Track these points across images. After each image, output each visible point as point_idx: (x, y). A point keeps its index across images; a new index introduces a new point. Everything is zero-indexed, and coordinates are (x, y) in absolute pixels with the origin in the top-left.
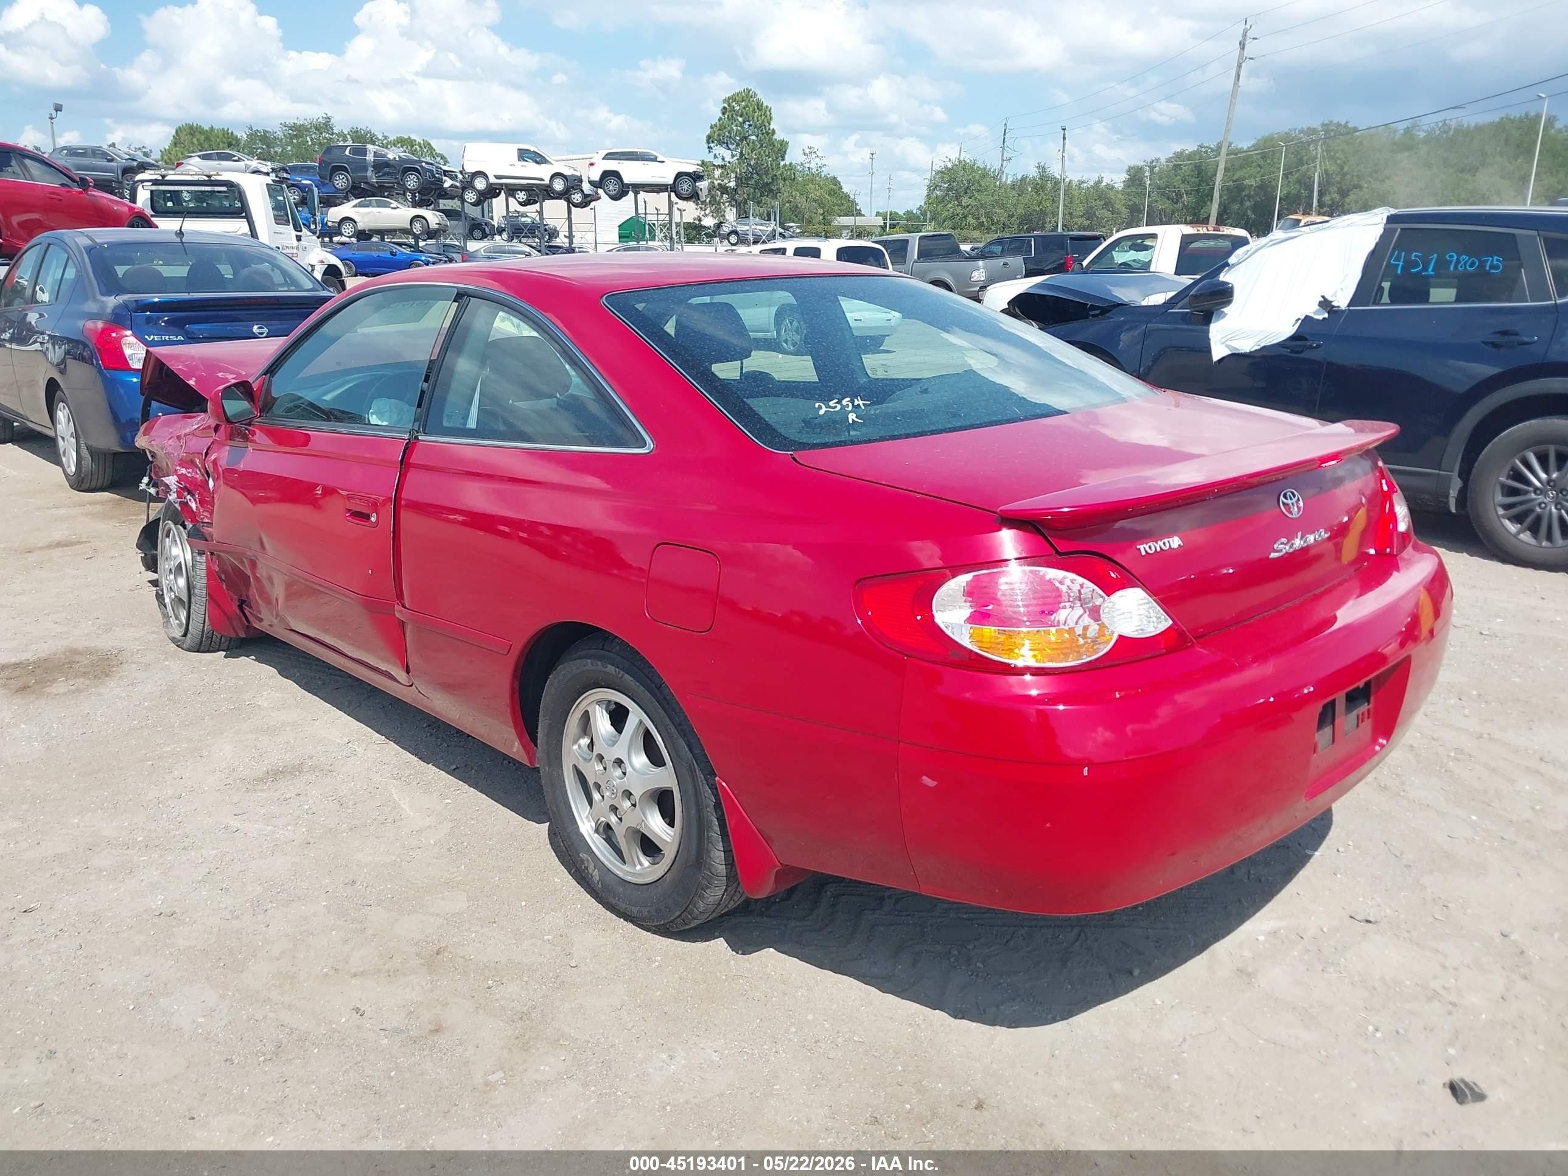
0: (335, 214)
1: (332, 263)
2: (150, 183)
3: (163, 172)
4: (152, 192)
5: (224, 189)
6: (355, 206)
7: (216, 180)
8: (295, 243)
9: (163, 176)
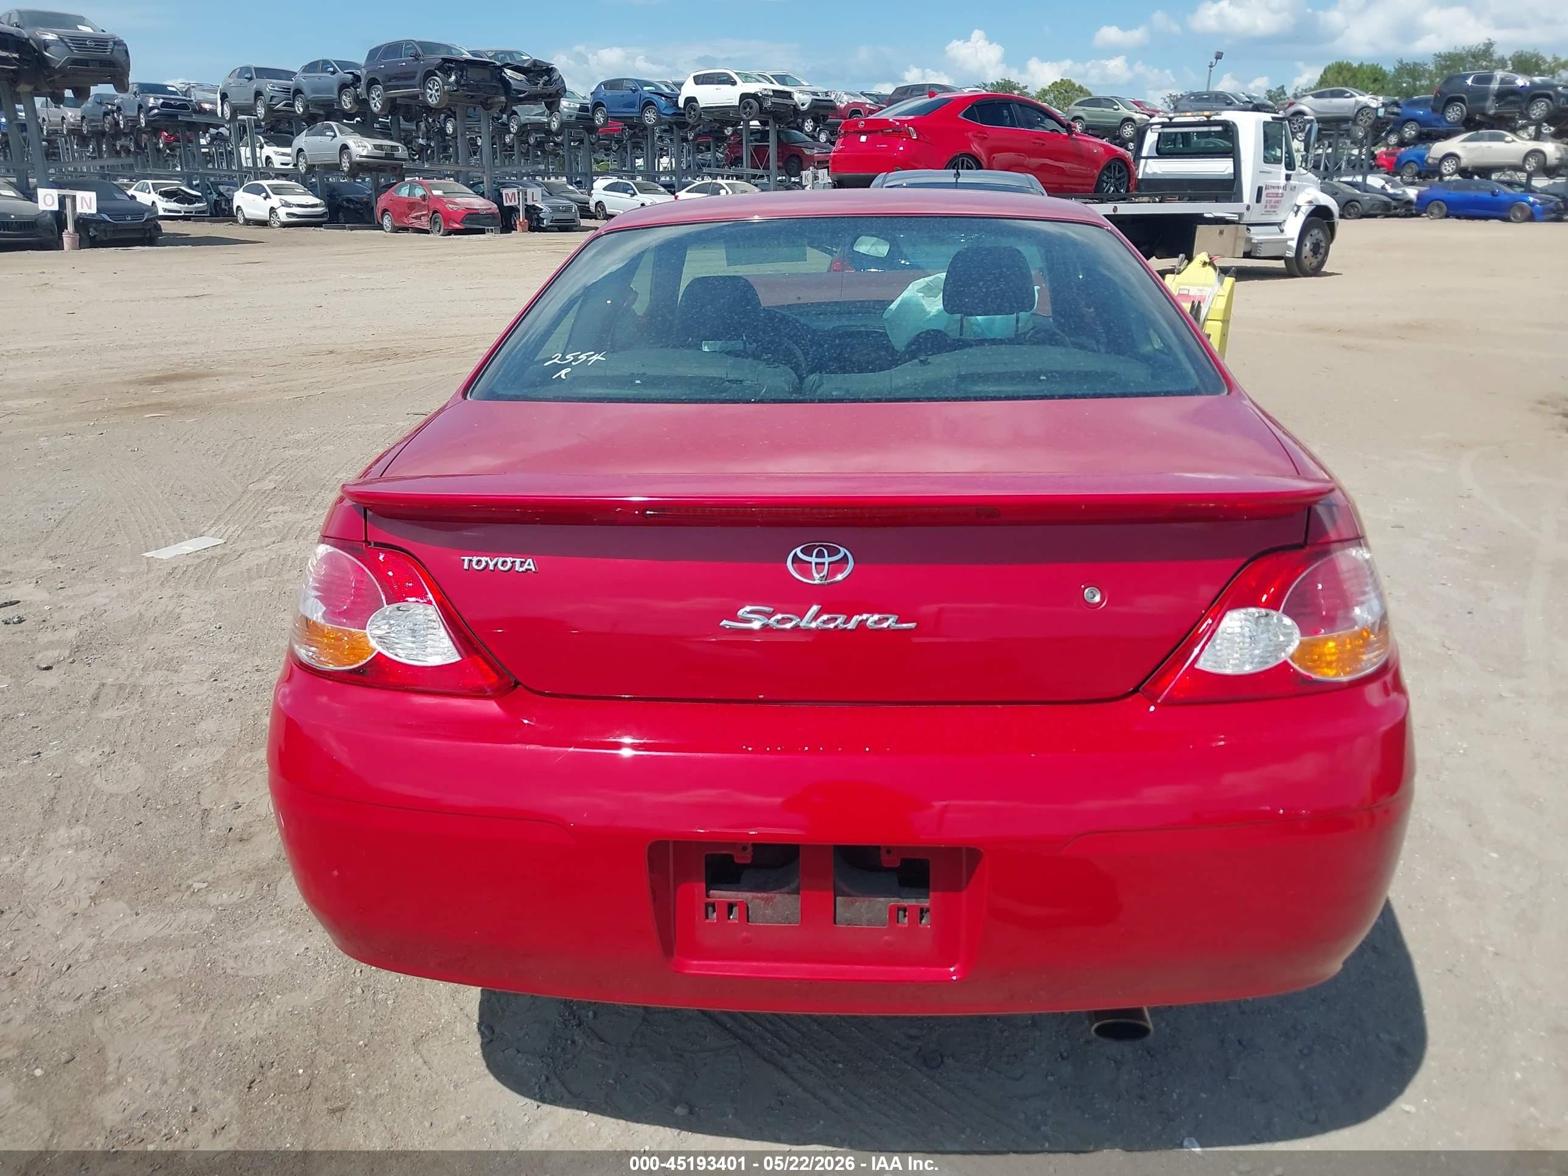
0: (1439, 148)
1: (1323, 203)
2: (1160, 126)
3: (1171, 115)
4: (1160, 134)
5: (1219, 128)
6: (1464, 140)
7: (1215, 121)
8: (1283, 182)
9: (1170, 119)
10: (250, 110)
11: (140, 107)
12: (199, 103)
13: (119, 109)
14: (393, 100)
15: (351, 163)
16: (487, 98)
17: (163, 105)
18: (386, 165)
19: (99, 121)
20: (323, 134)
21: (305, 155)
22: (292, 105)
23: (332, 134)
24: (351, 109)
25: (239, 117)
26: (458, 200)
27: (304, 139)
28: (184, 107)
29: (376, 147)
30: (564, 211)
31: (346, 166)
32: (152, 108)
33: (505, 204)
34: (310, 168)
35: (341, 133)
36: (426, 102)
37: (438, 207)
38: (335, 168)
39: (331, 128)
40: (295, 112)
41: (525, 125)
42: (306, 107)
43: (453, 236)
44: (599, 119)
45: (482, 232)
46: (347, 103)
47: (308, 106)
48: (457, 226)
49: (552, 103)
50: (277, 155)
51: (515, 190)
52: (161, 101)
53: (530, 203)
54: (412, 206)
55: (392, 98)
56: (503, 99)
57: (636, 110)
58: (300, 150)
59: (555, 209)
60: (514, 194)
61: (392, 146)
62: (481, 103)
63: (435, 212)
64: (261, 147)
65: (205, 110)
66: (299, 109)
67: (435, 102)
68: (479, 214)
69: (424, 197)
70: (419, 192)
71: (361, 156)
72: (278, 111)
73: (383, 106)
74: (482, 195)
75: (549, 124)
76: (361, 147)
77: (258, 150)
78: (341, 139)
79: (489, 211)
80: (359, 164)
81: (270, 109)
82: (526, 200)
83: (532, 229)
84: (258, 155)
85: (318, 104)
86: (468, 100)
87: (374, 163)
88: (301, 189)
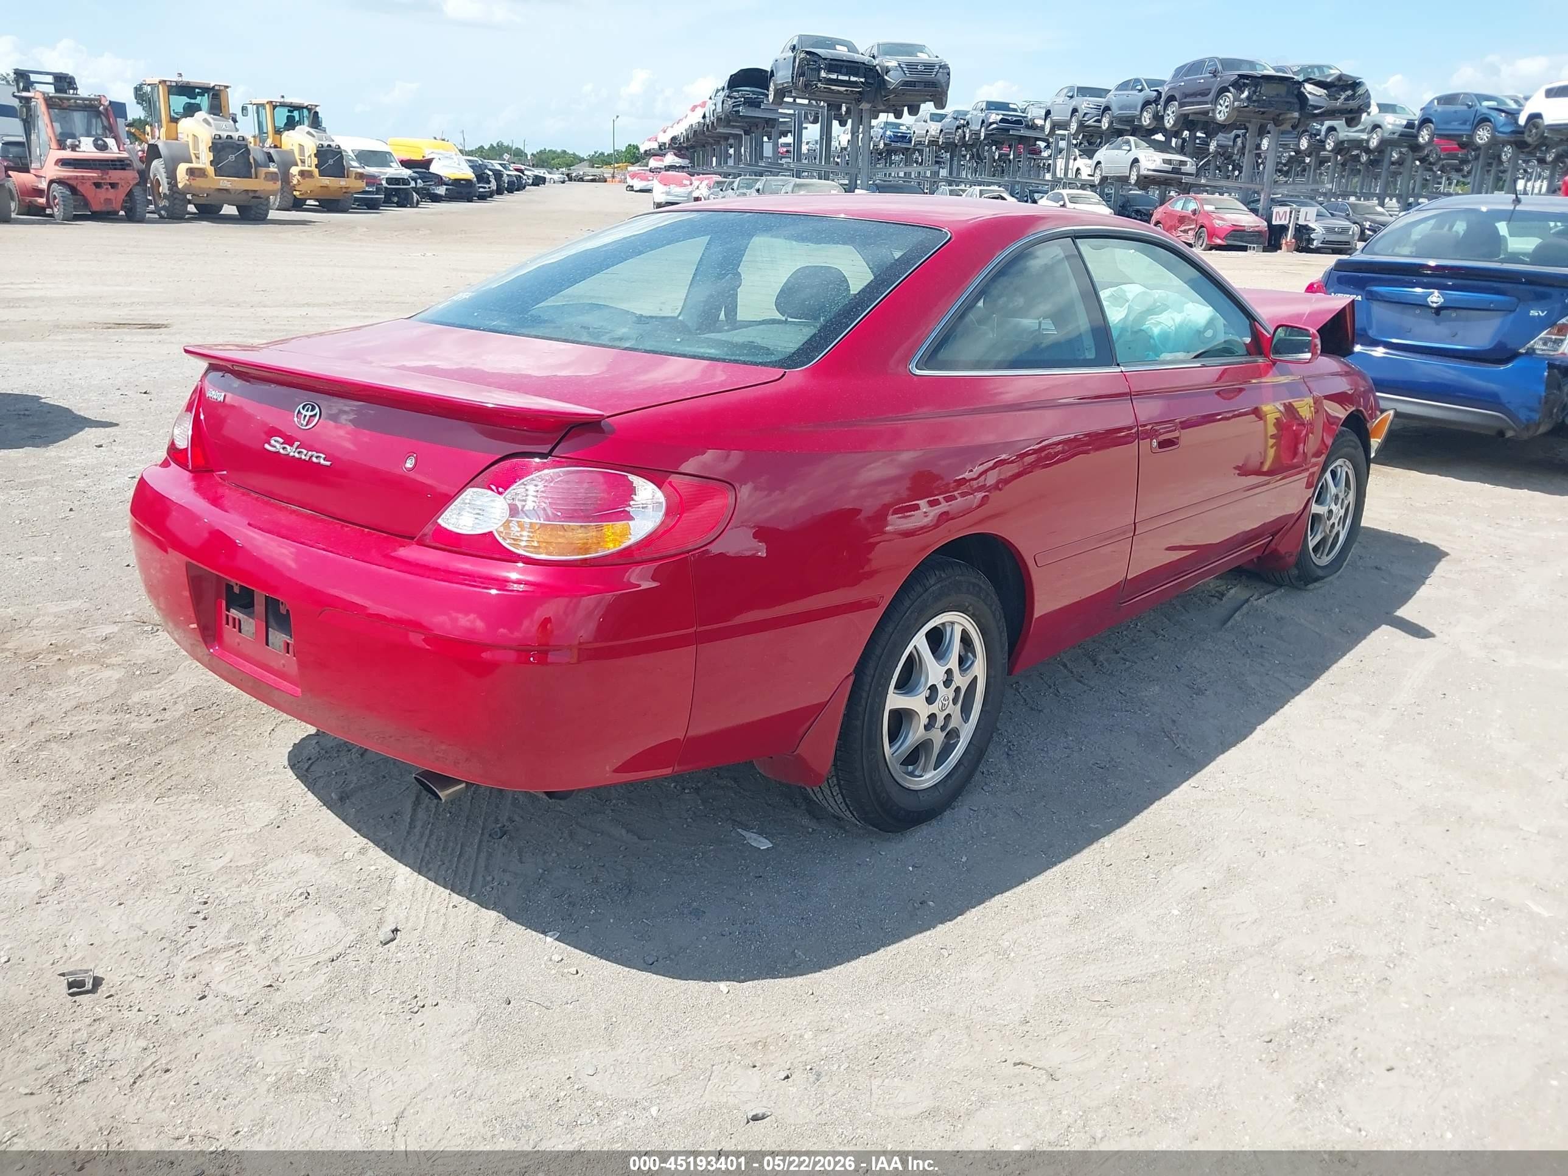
10: (1064, 125)
11: (983, 122)
12: (1033, 120)
13: (968, 123)
14: (1186, 116)
15: (1138, 176)
16: (1279, 115)
17: (1002, 120)
18: (1172, 179)
19: (951, 133)
20: (1119, 148)
21: (1101, 168)
22: (1099, 121)
23: (1128, 148)
24: (1149, 125)
25: (1057, 132)
26: (1228, 216)
27: (1104, 152)
28: (1019, 122)
29: (1165, 161)
30: (1340, 233)
31: (1133, 178)
32: (991, 124)
33: (1274, 223)
34: (1104, 179)
35: (1137, 146)
36: (1214, 118)
37: (1206, 222)
38: (1124, 180)
39: (1128, 142)
40: (1101, 127)
41: (1342, 142)
42: (1111, 123)
43: (1213, 252)
44: (1424, 137)
45: (1244, 249)
46: (1146, 119)
47: (1112, 122)
48: (1219, 241)
49: (1353, 119)
50: (1084, 166)
51: (1288, 209)
52: (1001, 117)
53: (1301, 222)
54: (1182, 220)
55: (1185, 115)
56: (1296, 115)
57: (1468, 127)
58: (1099, 163)
59: (1330, 230)
60: (1285, 212)
61: (1181, 161)
62: (1273, 119)
63: (1202, 227)
64: (1075, 159)
65: (1037, 125)
66: (1105, 124)
67: (1223, 118)
68: (1244, 231)
69: (1194, 212)
70: (1192, 206)
71: (1148, 170)
72: (1088, 126)
73: (1175, 122)
74: (1255, 211)
75: (1368, 141)
76: (1151, 160)
77: (1071, 161)
78: (1135, 153)
79: (1256, 229)
80: (1146, 177)
81: (1081, 125)
82: (1298, 219)
83: (1299, 250)
84: (1070, 166)
85: (1123, 120)
86: (1260, 116)
87: (1159, 177)
88: (1096, 197)
